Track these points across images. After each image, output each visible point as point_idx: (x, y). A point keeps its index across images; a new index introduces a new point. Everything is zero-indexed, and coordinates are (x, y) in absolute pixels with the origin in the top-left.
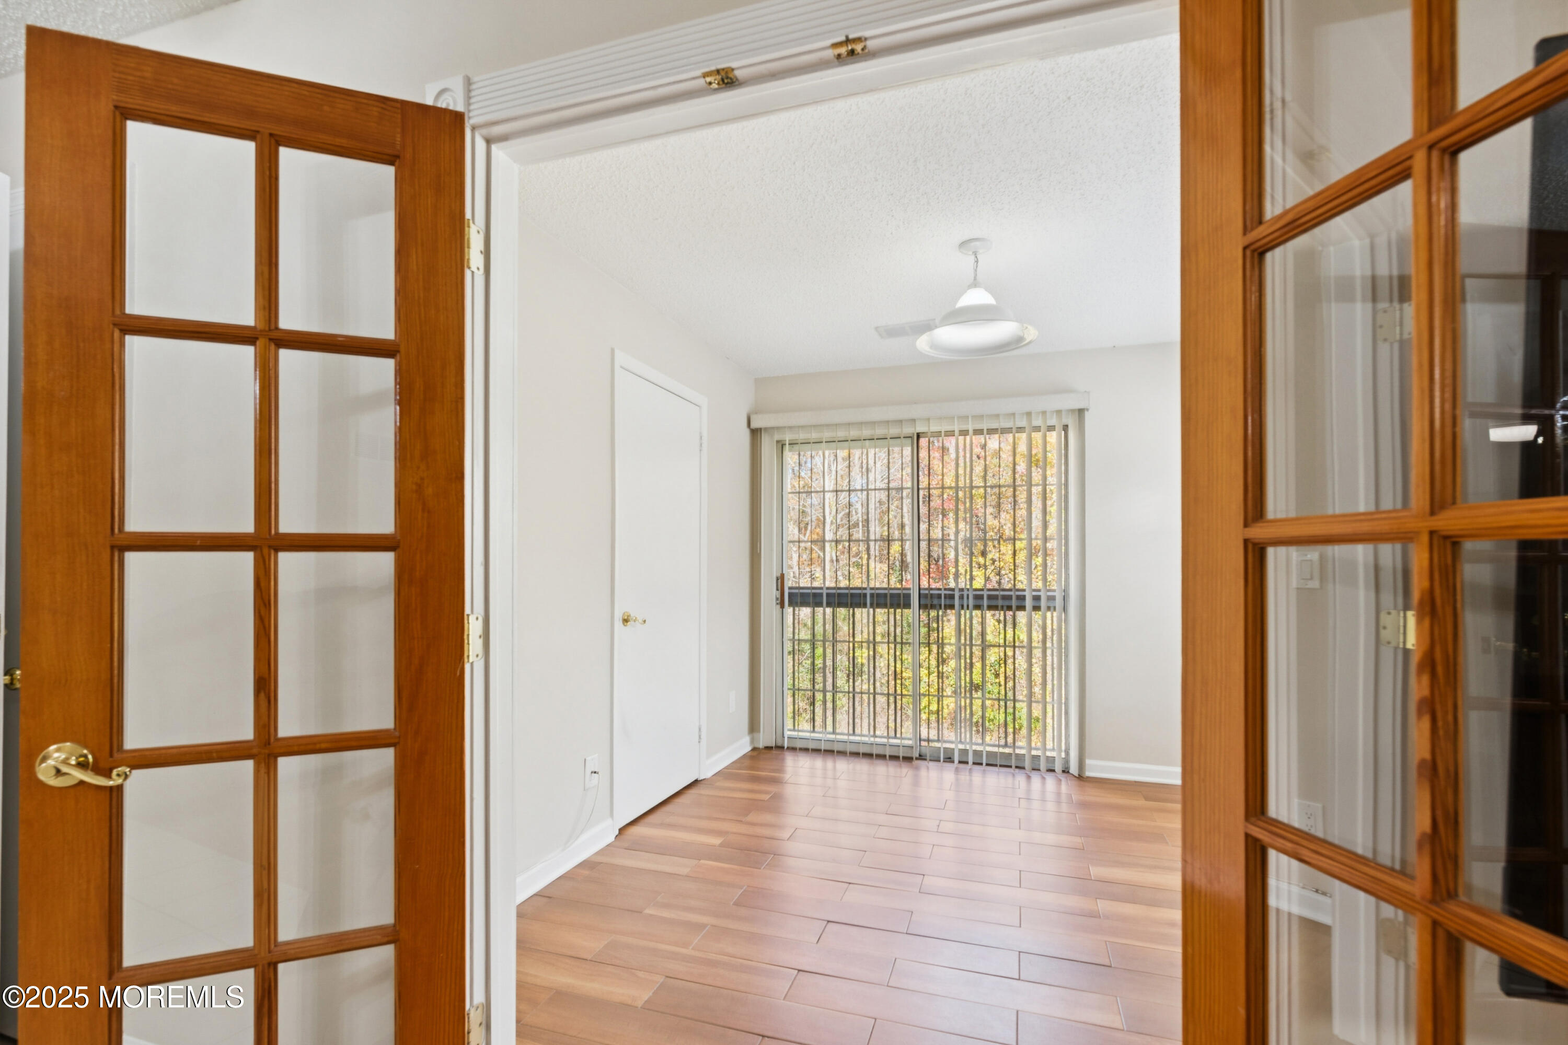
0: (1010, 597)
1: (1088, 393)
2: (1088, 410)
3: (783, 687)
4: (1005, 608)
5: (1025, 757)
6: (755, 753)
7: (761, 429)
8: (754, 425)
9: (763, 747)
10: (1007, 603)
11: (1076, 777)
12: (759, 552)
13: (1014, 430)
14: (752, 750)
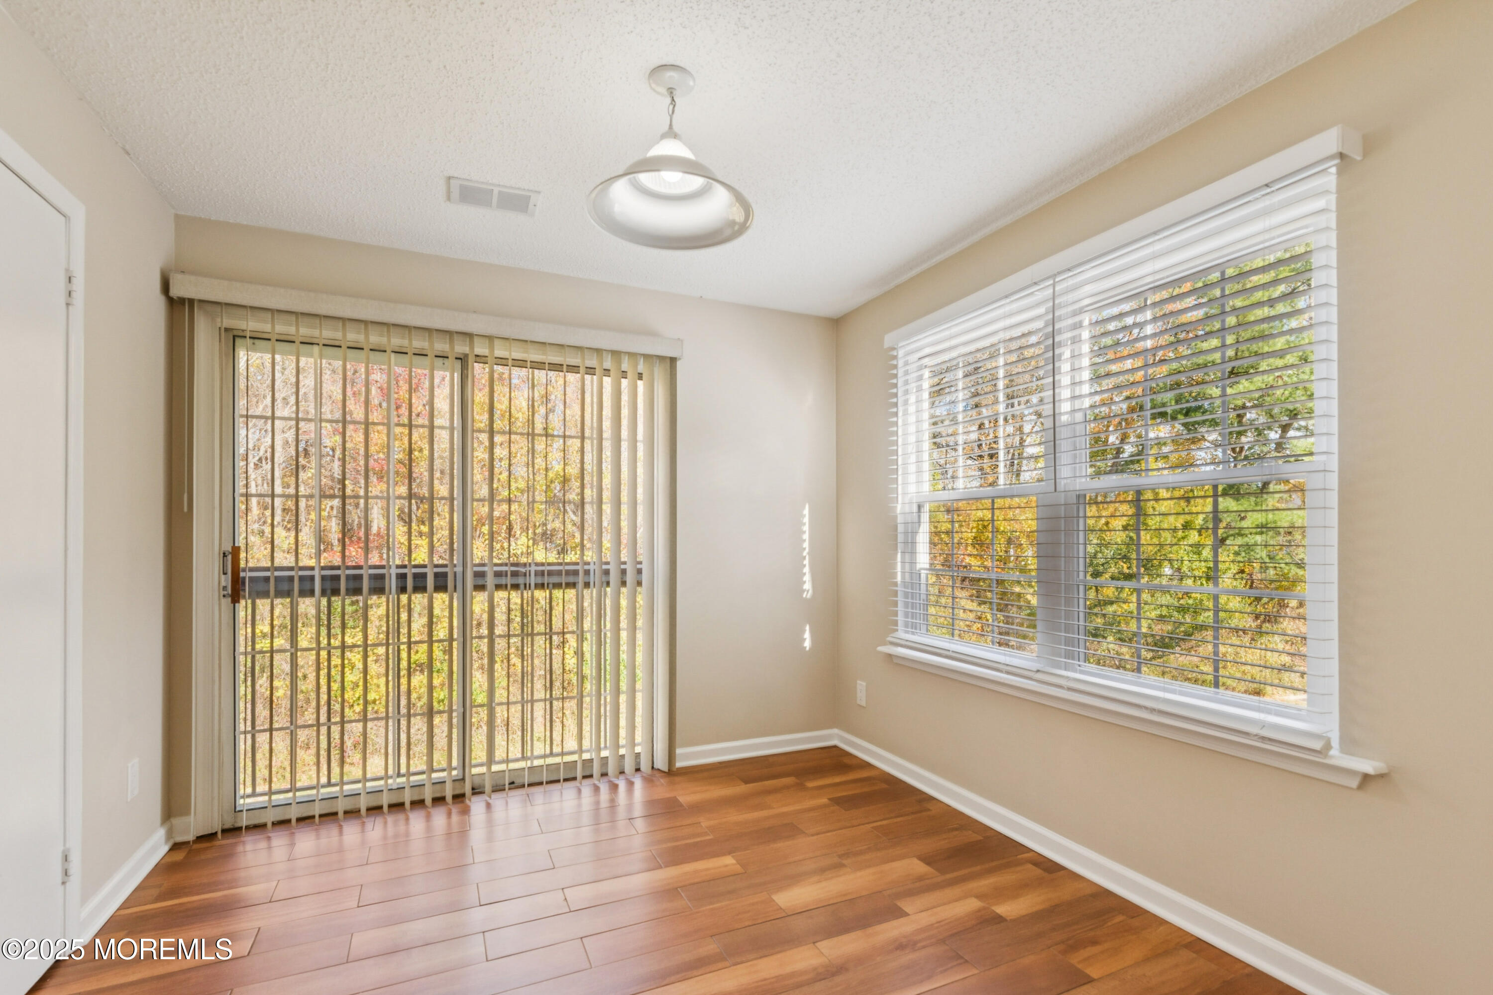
0: (576, 573)
1: (682, 341)
2: (680, 359)
3: (235, 730)
4: (551, 586)
5: (593, 762)
6: (179, 856)
7: (191, 301)
8: (176, 291)
9: (195, 838)
10: (571, 579)
11: (664, 772)
12: (186, 509)
13: (582, 370)
14: (171, 850)
